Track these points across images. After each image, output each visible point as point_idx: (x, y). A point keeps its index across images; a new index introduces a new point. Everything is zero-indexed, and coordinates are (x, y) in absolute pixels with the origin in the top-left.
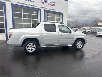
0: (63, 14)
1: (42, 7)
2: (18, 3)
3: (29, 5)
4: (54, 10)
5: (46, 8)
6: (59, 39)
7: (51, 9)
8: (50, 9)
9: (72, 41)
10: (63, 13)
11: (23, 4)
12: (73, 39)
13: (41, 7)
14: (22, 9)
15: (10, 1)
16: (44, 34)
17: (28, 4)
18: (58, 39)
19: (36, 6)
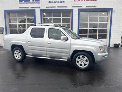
0: (113, 11)
1: (75, 7)
2: (46, 7)
3: (58, 7)
4: (94, 6)
5: (81, 7)
6: (47, 48)
7: (89, 6)
8: (87, 6)
9: (68, 53)
10: (112, 8)
11: (52, 7)
12: (68, 50)
13: (73, 7)
14: (52, 13)
15: (39, 7)
16: (29, 41)
17: (56, 6)
18: (45, 48)
19: (66, 7)
